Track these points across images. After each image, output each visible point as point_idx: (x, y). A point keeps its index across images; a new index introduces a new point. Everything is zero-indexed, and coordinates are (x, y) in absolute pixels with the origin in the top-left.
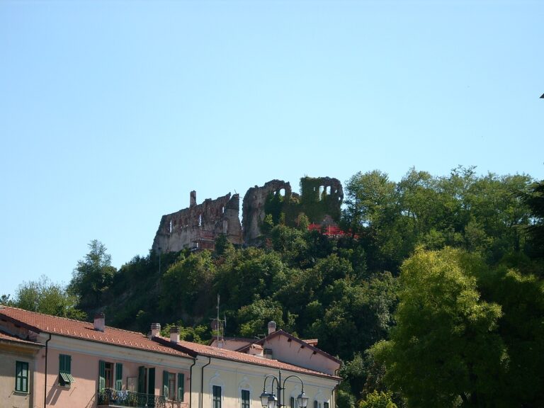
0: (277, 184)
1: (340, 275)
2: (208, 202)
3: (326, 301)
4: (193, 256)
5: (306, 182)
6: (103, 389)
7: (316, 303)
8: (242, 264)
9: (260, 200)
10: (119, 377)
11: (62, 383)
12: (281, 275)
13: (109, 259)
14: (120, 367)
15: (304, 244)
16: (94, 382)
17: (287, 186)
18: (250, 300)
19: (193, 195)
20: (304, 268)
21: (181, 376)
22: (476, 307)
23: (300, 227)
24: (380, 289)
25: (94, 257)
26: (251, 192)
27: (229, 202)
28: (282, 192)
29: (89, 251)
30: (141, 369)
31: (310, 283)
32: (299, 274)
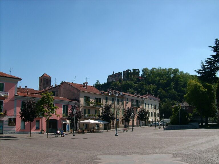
0: (129, 70)
1: (143, 85)
2: (116, 73)
3: (142, 89)
4: (116, 82)
5: (133, 70)
6: (132, 104)
7: (140, 89)
8: (126, 83)
9: (126, 73)
10: (134, 102)
11: (127, 103)
12: (133, 85)
13: (100, 83)
14: (134, 100)
15: (136, 80)
16: (131, 103)
17: (130, 70)
18: (128, 89)
19: (114, 72)
20: (136, 84)
21: (141, 101)
22: (203, 89)
23: (135, 77)
24: (151, 87)
25: (97, 83)
26: (124, 72)
27: (120, 73)
28: (129, 71)
29: (97, 82)
30: (136, 100)
31: (139, 86)
32: (136, 85)
